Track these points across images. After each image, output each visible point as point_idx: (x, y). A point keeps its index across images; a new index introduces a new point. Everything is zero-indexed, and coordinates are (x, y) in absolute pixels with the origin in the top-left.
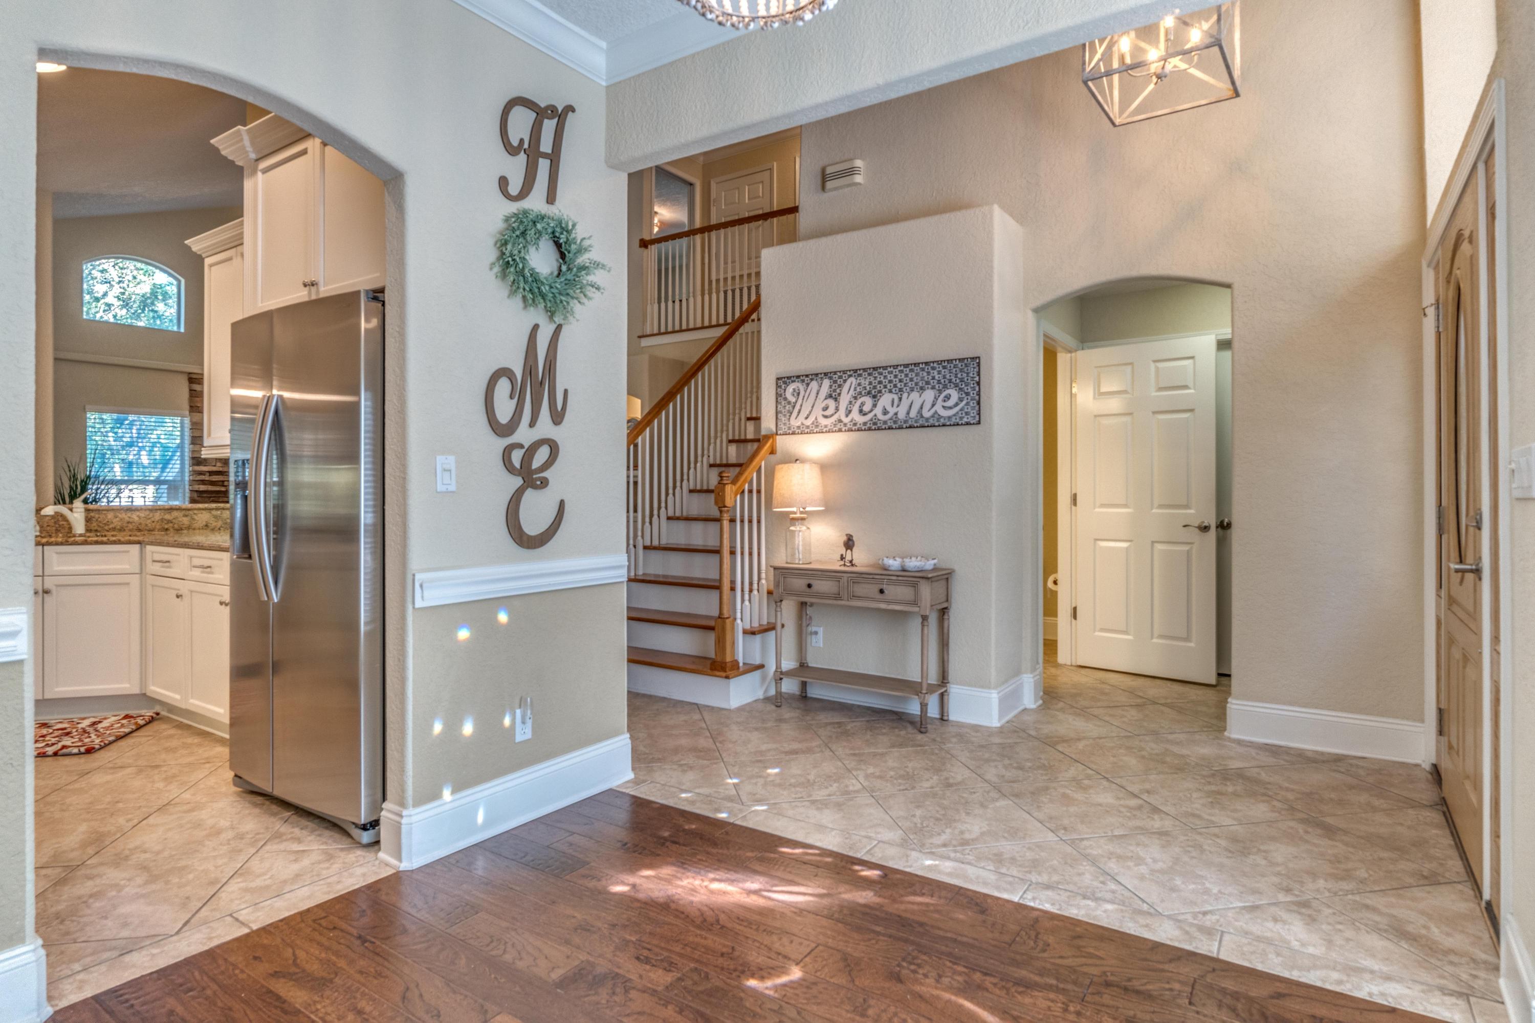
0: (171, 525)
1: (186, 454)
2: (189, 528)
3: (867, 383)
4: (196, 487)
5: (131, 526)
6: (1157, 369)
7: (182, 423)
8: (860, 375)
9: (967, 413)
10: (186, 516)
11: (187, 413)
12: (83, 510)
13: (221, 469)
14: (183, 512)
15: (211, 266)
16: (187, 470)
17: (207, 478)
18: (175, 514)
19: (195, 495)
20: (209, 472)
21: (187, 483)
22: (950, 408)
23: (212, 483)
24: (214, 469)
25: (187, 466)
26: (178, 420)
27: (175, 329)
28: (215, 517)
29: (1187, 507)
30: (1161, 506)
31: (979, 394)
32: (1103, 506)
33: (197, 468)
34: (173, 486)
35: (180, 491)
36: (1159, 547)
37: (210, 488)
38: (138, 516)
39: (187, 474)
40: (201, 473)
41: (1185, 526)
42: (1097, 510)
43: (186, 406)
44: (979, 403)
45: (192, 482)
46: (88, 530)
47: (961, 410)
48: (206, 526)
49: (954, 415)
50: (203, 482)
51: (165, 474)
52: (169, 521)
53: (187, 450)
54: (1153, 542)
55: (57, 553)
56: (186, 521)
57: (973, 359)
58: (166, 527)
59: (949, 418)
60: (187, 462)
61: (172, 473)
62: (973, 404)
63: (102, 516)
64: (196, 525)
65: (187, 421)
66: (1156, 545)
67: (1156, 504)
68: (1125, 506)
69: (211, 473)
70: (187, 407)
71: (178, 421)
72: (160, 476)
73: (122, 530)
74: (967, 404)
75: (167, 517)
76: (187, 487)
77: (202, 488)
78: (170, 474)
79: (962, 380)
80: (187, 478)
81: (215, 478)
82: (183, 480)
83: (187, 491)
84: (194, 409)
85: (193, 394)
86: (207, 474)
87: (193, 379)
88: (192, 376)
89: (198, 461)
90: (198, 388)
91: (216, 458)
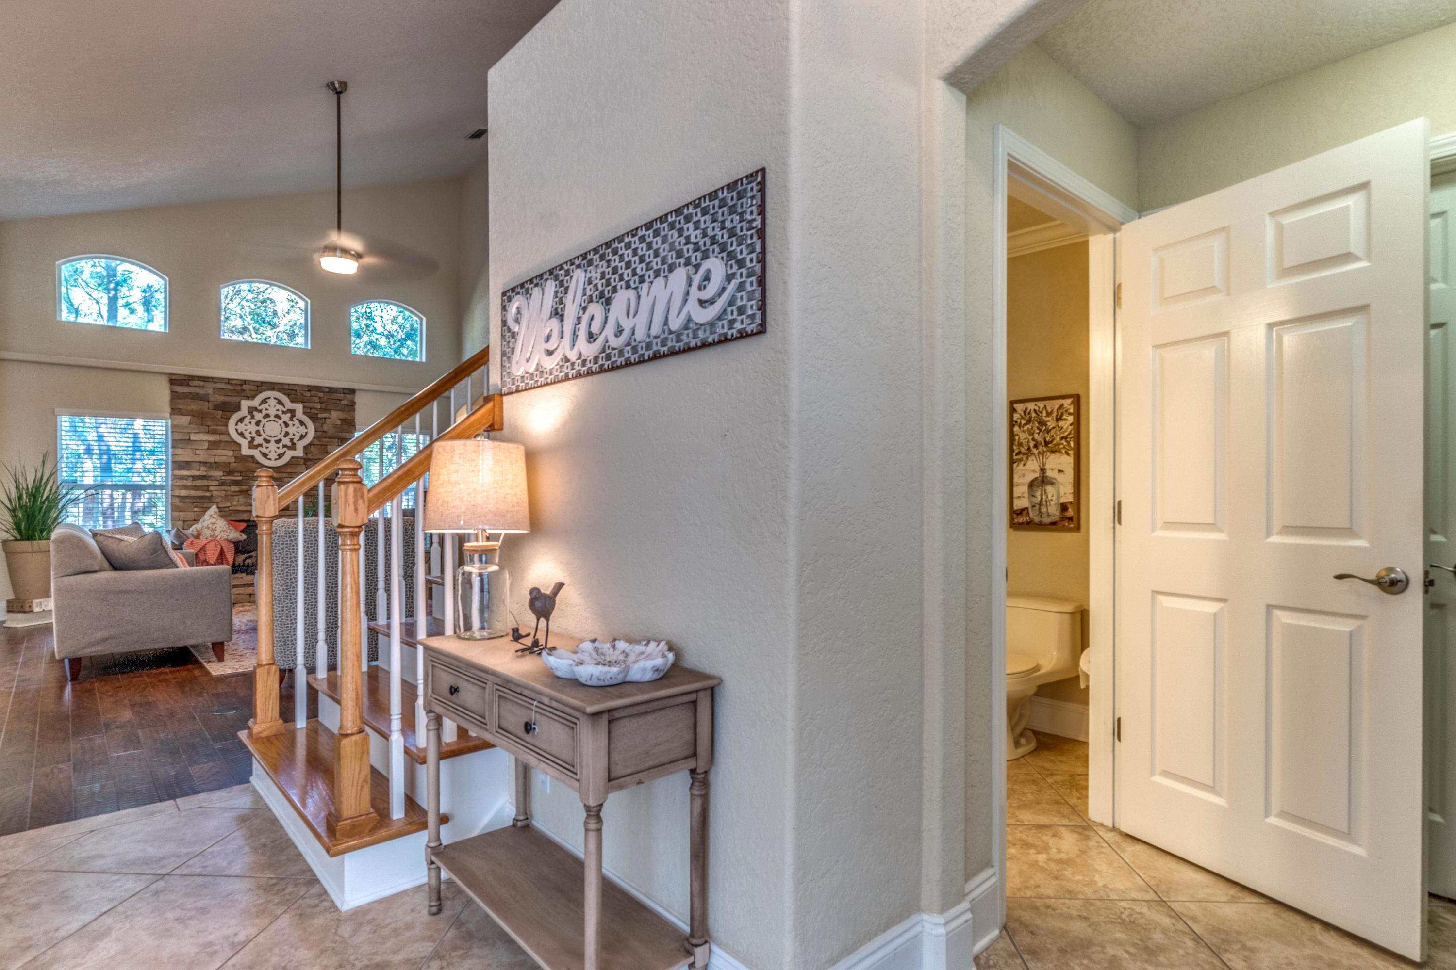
1: (166, 458)
3: (599, 275)
4: (177, 493)
6: (1280, 228)
7: (164, 426)
8: (590, 263)
9: (741, 310)
11: (168, 415)
13: (205, 474)
16: (164, 475)
17: (189, 483)
19: (177, 500)
20: (193, 476)
21: (169, 488)
22: (712, 301)
23: (196, 488)
24: (197, 473)
25: (163, 470)
26: (158, 422)
27: (159, 330)
29: (1349, 532)
30: (1288, 530)
31: (762, 260)
32: (1169, 525)
33: (177, 472)
36: (1283, 617)
37: (193, 493)
39: (168, 479)
40: (182, 478)
41: (1340, 577)
42: (1159, 533)
43: (167, 409)
44: (762, 282)
45: (175, 487)
47: (731, 303)
49: (720, 318)
50: (185, 487)
54: (1270, 607)
57: (750, 177)
59: (712, 324)
62: (751, 284)
65: (167, 424)
66: (1277, 613)
67: (1277, 524)
68: (1212, 526)
69: (195, 478)
70: (169, 410)
71: (164, 424)
74: (741, 287)
76: (169, 492)
77: (184, 493)
79: (732, 233)
80: (162, 483)
81: (198, 483)
84: (175, 411)
85: (174, 396)
86: (191, 478)
87: (175, 380)
88: (174, 377)
89: (178, 465)
90: (180, 389)
91: (200, 462)
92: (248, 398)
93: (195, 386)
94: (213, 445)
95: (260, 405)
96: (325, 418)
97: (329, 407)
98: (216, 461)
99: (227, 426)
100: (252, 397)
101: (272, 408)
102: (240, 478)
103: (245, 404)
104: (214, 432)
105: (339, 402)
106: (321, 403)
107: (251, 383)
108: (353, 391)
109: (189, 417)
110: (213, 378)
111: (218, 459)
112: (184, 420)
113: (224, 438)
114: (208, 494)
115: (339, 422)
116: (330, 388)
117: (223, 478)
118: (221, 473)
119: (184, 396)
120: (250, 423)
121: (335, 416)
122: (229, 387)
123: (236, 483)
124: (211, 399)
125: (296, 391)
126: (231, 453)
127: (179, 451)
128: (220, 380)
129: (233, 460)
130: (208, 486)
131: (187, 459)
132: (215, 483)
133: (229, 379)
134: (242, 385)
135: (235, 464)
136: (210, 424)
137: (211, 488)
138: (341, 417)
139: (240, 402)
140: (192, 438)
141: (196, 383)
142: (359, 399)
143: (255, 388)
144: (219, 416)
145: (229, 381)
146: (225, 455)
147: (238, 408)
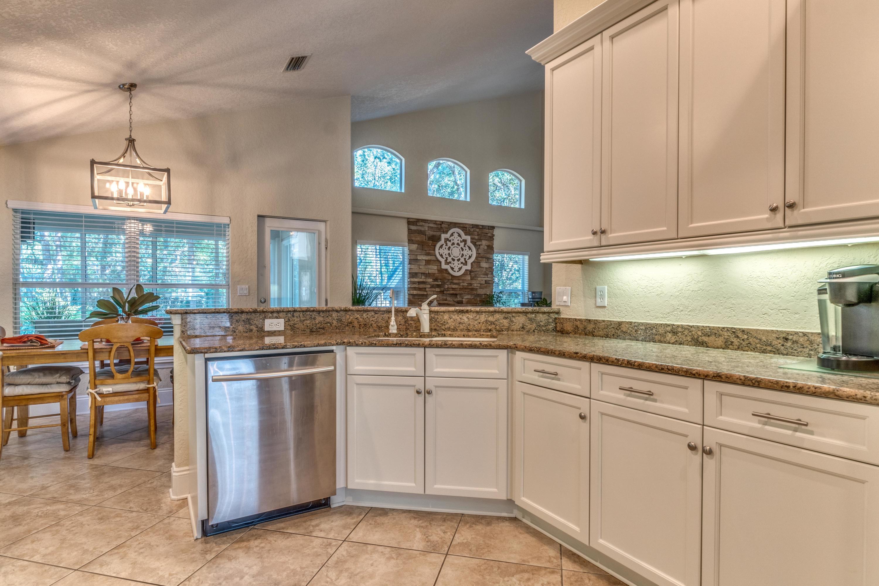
0: (494, 326)
1: (406, 271)
2: (508, 329)
4: (412, 292)
5: (462, 327)
7: (403, 251)
10: (506, 318)
11: (407, 244)
12: (428, 312)
13: (424, 280)
14: (504, 315)
15: (553, 70)
16: (406, 281)
17: (416, 286)
18: (497, 316)
19: (411, 297)
20: (418, 282)
21: (406, 289)
23: (420, 289)
24: (421, 280)
25: (406, 278)
26: (401, 248)
27: (399, 191)
28: (530, 320)
33: (412, 280)
34: (396, 293)
35: (402, 294)
38: (468, 318)
39: (406, 284)
40: (414, 283)
45: (409, 289)
46: (431, 330)
48: (523, 328)
50: (415, 289)
51: (390, 284)
52: (492, 323)
53: (406, 268)
55: (436, 355)
56: (506, 322)
58: (490, 328)
60: (406, 276)
61: (394, 283)
63: (440, 317)
64: (514, 327)
65: (406, 249)
69: (419, 283)
70: (407, 241)
72: (386, 285)
73: (455, 329)
75: (491, 319)
76: (406, 292)
77: (415, 292)
78: (393, 284)
80: (406, 286)
81: (422, 286)
82: (404, 287)
83: (406, 294)
84: (410, 241)
85: (410, 231)
86: (417, 283)
87: (411, 222)
88: (411, 220)
89: (412, 275)
90: (413, 228)
91: (422, 273)
92: (444, 233)
93: (420, 226)
94: (428, 262)
95: (450, 237)
96: (479, 245)
97: (482, 238)
98: (429, 272)
99: (434, 250)
100: (447, 232)
101: (456, 239)
102: (440, 283)
103: (443, 236)
104: (428, 254)
105: (486, 235)
106: (478, 235)
107: (446, 223)
108: (493, 228)
109: (417, 245)
110: (428, 220)
111: (430, 271)
112: (414, 247)
113: (433, 258)
114: (425, 293)
115: (486, 248)
116: (482, 226)
117: (432, 283)
118: (431, 280)
119: (415, 231)
120: (445, 248)
121: (484, 243)
122: (435, 226)
123: (438, 286)
124: (427, 234)
125: (466, 228)
126: (436, 267)
127: (413, 266)
128: (431, 221)
129: (437, 272)
130: (425, 288)
131: (417, 271)
132: (429, 286)
133: (436, 221)
134: (441, 224)
135: (437, 274)
136: (426, 249)
137: (427, 289)
138: (487, 245)
139: (440, 236)
140: (418, 258)
141: (421, 223)
142: (496, 232)
143: (447, 226)
144: (430, 244)
145: (435, 222)
146: (433, 269)
147: (439, 239)
